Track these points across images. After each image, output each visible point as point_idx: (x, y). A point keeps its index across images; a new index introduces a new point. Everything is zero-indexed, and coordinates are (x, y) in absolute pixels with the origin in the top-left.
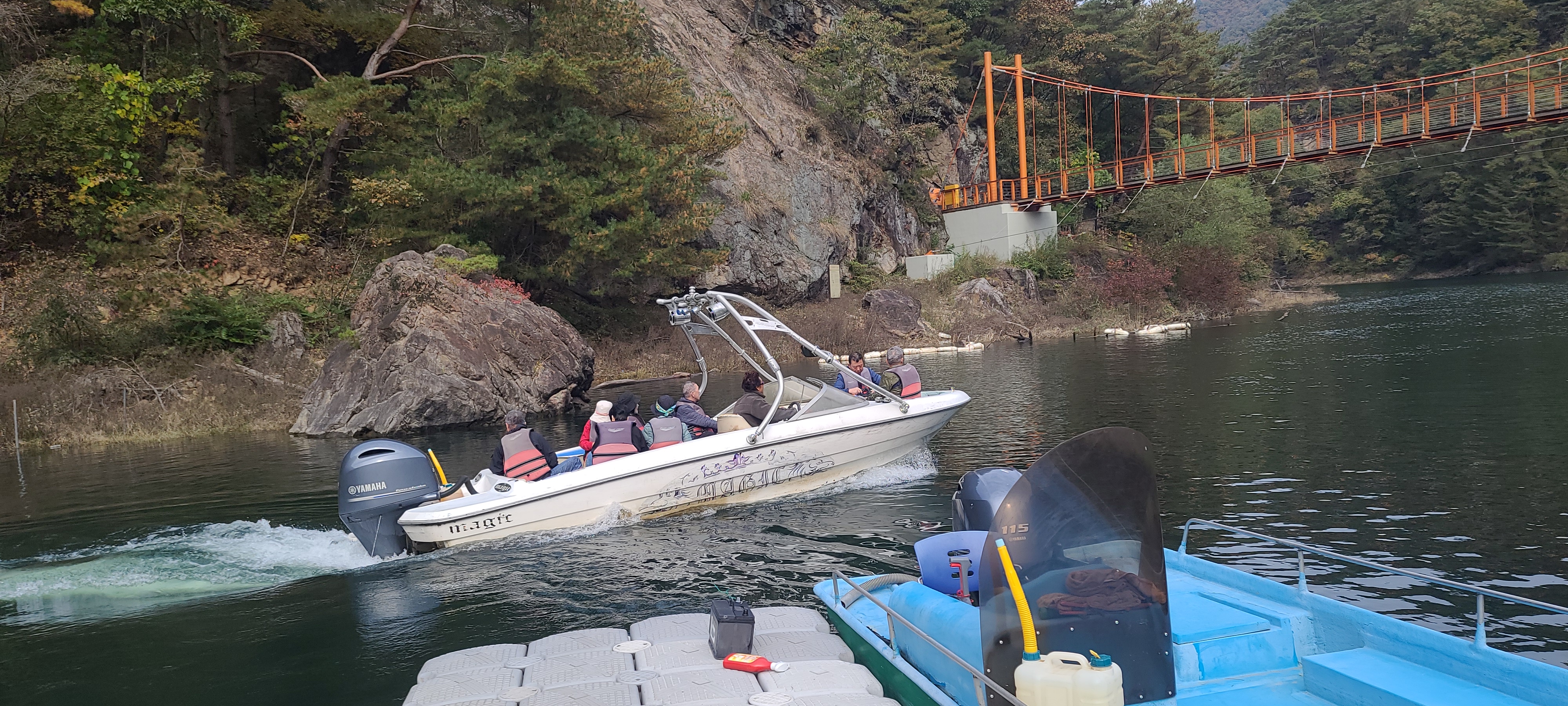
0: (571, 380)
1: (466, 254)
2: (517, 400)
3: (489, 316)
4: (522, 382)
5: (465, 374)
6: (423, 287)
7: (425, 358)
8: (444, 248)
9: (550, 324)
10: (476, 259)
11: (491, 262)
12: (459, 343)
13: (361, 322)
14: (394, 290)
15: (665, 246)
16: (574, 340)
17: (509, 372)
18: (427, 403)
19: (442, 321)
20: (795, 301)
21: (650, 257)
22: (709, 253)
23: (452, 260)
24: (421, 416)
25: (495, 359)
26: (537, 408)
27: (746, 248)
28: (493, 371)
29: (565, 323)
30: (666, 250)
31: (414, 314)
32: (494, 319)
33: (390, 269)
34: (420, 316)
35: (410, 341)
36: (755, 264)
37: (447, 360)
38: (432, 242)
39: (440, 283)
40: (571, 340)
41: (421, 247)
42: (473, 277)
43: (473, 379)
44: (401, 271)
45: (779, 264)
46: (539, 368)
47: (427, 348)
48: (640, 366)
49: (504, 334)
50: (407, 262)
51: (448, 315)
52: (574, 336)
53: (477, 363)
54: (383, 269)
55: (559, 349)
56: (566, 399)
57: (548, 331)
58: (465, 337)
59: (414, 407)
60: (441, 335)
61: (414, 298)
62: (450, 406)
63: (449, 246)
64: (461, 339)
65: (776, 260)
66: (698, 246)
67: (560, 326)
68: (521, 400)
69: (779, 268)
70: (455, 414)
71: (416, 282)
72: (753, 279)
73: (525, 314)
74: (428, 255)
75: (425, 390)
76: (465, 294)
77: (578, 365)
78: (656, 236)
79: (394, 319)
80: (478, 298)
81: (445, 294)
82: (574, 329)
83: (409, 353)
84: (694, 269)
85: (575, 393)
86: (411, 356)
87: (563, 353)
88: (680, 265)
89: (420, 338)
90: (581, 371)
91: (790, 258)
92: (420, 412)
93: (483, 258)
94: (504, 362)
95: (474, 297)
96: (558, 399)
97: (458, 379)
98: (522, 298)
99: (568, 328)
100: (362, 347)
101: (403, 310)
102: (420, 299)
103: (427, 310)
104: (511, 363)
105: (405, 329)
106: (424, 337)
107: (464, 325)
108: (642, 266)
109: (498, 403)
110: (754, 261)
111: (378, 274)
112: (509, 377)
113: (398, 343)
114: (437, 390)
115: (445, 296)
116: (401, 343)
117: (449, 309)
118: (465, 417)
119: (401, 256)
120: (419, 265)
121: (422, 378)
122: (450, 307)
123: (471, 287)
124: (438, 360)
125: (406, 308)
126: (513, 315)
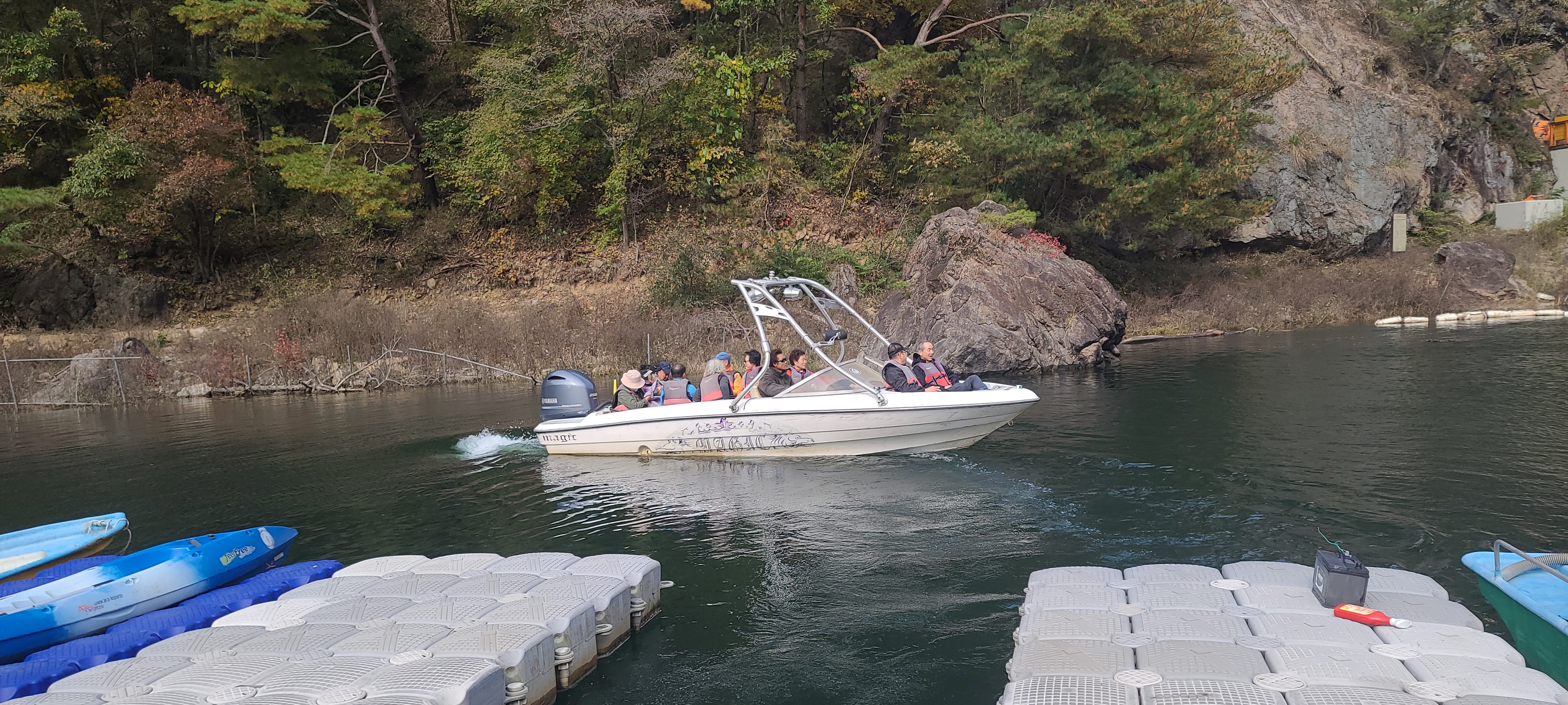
0: (1102, 333)
1: (1006, 209)
2: (1050, 351)
3: (1027, 269)
4: (1055, 334)
5: (1003, 325)
6: (968, 241)
7: (967, 308)
8: (986, 204)
9: (1084, 277)
10: (1016, 214)
11: (1030, 217)
12: (999, 295)
13: (912, 274)
14: (942, 244)
15: (1202, 198)
16: (1107, 294)
17: (1043, 324)
18: (969, 350)
19: (984, 274)
20: (1348, 255)
21: (1185, 209)
22: (1250, 204)
23: (994, 215)
24: (962, 362)
25: (1031, 310)
26: (1070, 359)
27: (1291, 197)
28: (1028, 322)
29: (1099, 277)
30: (1203, 202)
31: (959, 266)
32: (1031, 273)
33: (938, 225)
34: (965, 269)
35: (955, 292)
36: (1301, 214)
37: (987, 310)
38: (975, 199)
39: (983, 238)
40: (1104, 293)
41: (966, 203)
42: (1013, 232)
43: (1010, 329)
44: (949, 227)
45: (1330, 214)
46: (1072, 321)
47: (970, 299)
48: (1168, 323)
49: (1040, 287)
50: (954, 218)
51: (989, 268)
52: (1107, 289)
53: (1015, 313)
54: (933, 225)
55: (1093, 302)
56: (1097, 354)
57: (1082, 284)
58: (1004, 289)
59: (957, 353)
60: (983, 287)
61: (960, 252)
62: (988, 354)
63: (991, 202)
64: (1001, 291)
65: (1326, 210)
66: (1236, 196)
67: (1094, 280)
68: (1053, 351)
69: (1330, 220)
70: (993, 363)
71: (962, 237)
72: (1297, 231)
73: (1061, 267)
74: (973, 211)
75: (967, 338)
76: (1005, 249)
77: (1110, 319)
78: (1193, 187)
79: (941, 271)
80: (1016, 252)
81: (987, 249)
82: (1108, 282)
83: (954, 303)
84: (1233, 220)
85: (1106, 347)
86: (955, 306)
87: (1096, 306)
88: (1218, 216)
89: (964, 289)
90: (1113, 325)
91: (1344, 208)
92: (962, 358)
93: (1023, 213)
94: (1040, 313)
95: (1013, 251)
96: (1089, 352)
97: (997, 328)
98: (1057, 252)
99: (1102, 282)
100: (912, 297)
101: (950, 263)
102: (965, 253)
103: (971, 263)
104: (1046, 314)
105: (951, 280)
106: (968, 289)
107: (1004, 277)
108: (1176, 219)
109: (1032, 353)
110: (1300, 211)
111: (928, 229)
112: (1043, 328)
113: (944, 294)
114: (978, 339)
115: (988, 249)
116: (947, 293)
117: (991, 262)
118: (1002, 366)
119: (948, 212)
120: (965, 220)
121: (964, 327)
122: (992, 260)
123: (1011, 242)
124: (979, 310)
125: (952, 262)
126: (1049, 268)
